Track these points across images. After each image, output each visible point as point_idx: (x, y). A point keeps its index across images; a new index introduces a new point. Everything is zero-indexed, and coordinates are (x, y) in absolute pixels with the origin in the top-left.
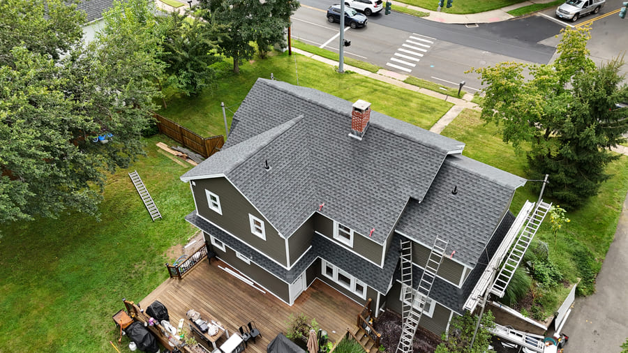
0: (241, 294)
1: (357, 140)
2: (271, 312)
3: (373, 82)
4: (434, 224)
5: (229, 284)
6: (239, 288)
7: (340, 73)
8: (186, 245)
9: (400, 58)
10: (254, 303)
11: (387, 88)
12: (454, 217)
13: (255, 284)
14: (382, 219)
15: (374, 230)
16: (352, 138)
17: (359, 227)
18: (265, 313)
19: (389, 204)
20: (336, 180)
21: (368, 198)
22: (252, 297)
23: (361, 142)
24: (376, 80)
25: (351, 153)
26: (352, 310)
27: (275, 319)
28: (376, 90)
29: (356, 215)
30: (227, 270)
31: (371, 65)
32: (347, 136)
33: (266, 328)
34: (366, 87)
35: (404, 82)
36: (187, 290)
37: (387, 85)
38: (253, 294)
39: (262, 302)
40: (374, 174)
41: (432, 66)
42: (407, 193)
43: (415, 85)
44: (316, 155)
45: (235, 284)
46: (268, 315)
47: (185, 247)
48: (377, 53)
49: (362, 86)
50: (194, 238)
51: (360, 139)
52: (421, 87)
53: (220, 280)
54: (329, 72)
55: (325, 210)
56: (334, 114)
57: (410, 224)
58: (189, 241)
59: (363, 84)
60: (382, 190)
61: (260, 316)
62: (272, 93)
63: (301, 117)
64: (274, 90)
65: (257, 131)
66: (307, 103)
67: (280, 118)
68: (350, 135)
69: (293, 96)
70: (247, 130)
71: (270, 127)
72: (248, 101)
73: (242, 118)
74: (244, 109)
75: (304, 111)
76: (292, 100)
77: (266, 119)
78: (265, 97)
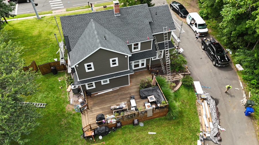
0: (113, 95)
1: (119, 16)
2: (127, 91)
4: (159, 26)
6: (110, 94)
7: (40, 19)
8: (70, 103)
9: (54, 4)
10: (120, 93)
12: (161, 21)
13: (113, 89)
14: (147, 33)
15: (148, 37)
16: (117, 16)
17: (143, 39)
18: (126, 92)
19: (145, 28)
20: (124, 32)
21: (138, 30)
22: (116, 92)
23: (121, 16)
25: (121, 21)
26: (144, 73)
27: (130, 91)
29: (139, 37)
30: (99, 94)
31: (48, 12)
32: (115, 17)
35: (66, 11)
36: (95, 109)
39: (121, 91)
40: (134, 23)
41: (69, 2)
42: (147, 21)
43: (72, 10)
44: (110, 29)
45: (107, 95)
46: (127, 92)
47: (71, 103)
48: (43, 7)
50: (69, 99)
51: (120, 15)
52: (74, 10)
53: (101, 97)
54: (35, 21)
55: (129, 42)
57: (153, 30)
58: (69, 101)
60: (140, 25)
61: (125, 94)
62: (71, 19)
63: (92, 20)
64: (71, 17)
65: (79, 35)
66: (89, 14)
67: (84, 25)
68: (115, 16)
69: (81, 15)
70: (75, 37)
71: (83, 30)
72: (64, 27)
73: (68, 34)
74: (65, 31)
75: (91, 18)
76: (83, 17)
77: (78, 29)
78: (70, 21)
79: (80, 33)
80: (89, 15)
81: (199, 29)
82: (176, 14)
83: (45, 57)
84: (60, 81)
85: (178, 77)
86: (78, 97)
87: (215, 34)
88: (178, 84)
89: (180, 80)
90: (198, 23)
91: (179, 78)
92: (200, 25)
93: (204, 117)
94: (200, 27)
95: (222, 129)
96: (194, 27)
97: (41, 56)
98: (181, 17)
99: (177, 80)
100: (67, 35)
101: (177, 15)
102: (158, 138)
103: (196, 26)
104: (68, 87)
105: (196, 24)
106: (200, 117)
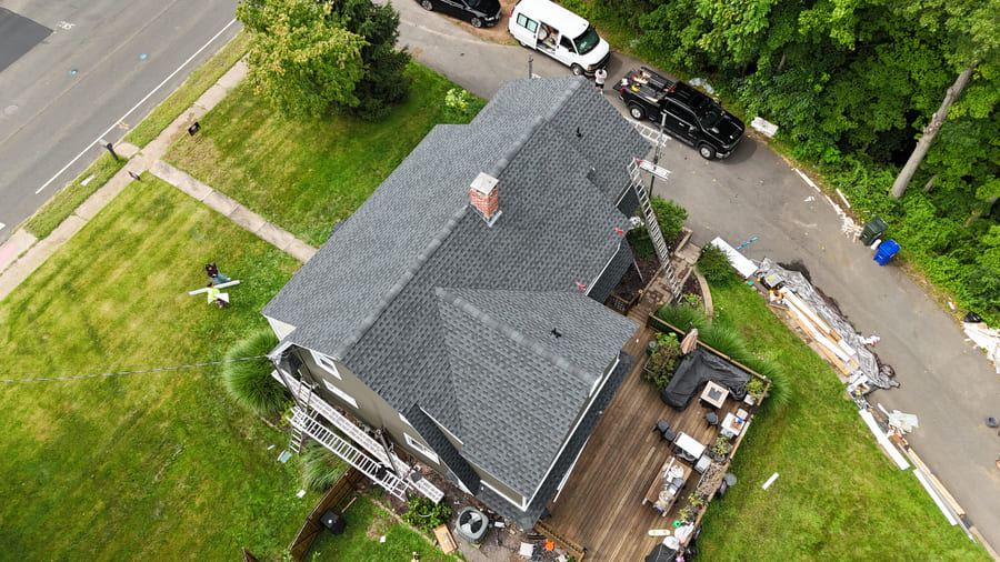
1: (500, 218)
2: (622, 415)
3: (30, 289)
5: (584, 479)
6: (589, 463)
11: (61, 269)
12: (604, 145)
15: (617, 229)
16: (496, 223)
17: (611, 246)
18: (624, 422)
19: (591, 203)
20: (548, 260)
21: (579, 225)
23: (504, 214)
24: (25, 284)
25: (516, 231)
27: (631, 410)
28: (66, 286)
29: (597, 246)
30: (560, 487)
32: (491, 229)
33: (645, 419)
34: (47, 304)
35: (41, 238)
37: (52, 268)
38: (597, 442)
40: (552, 210)
42: (581, 179)
43: (62, 220)
44: (507, 280)
46: (626, 418)
49: (41, 311)
51: (500, 213)
52: (71, 212)
55: (585, 284)
56: (450, 240)
59: (33, 308)
60: (572, 206)
62: (377, 337)
63: (439, 291)
64: (373, 330)
65: (444, 371)
66: (416, 279)
67: (430, 329)
68: (490, 225)
69: (396, 298)
70: (436, 390)
71: (442, 348)
72: (379, 384)
73: (412, 398)
74: (395, 393)
75: (429, 286)
76: (403, 301)
77: (425, 354)
78: (380, 350)
79: (441, 365)
80: (415, 281)
81: (583, 53)
82: (456, 20)
83: (222, 499)
84: (383, 539)
85: (681, 267)
86: (501, 543)
87: (621, 39)
88: (700, 289)
89: (692, 273)
90: (571, 36)
91: (687, 269)
92: (579, 40)
93: (819, 337)
94: (583, 46)
95: (871, 341)
96: (562, 54)
97: (198, 502)
98: (485, 25)
99: (688, 280)
100: (410, 403)
101: (464, 23)
102: (792, 484)
103: (572, 50)
104: (433, 537)
105: (565, 42)
106: (812, 345)
